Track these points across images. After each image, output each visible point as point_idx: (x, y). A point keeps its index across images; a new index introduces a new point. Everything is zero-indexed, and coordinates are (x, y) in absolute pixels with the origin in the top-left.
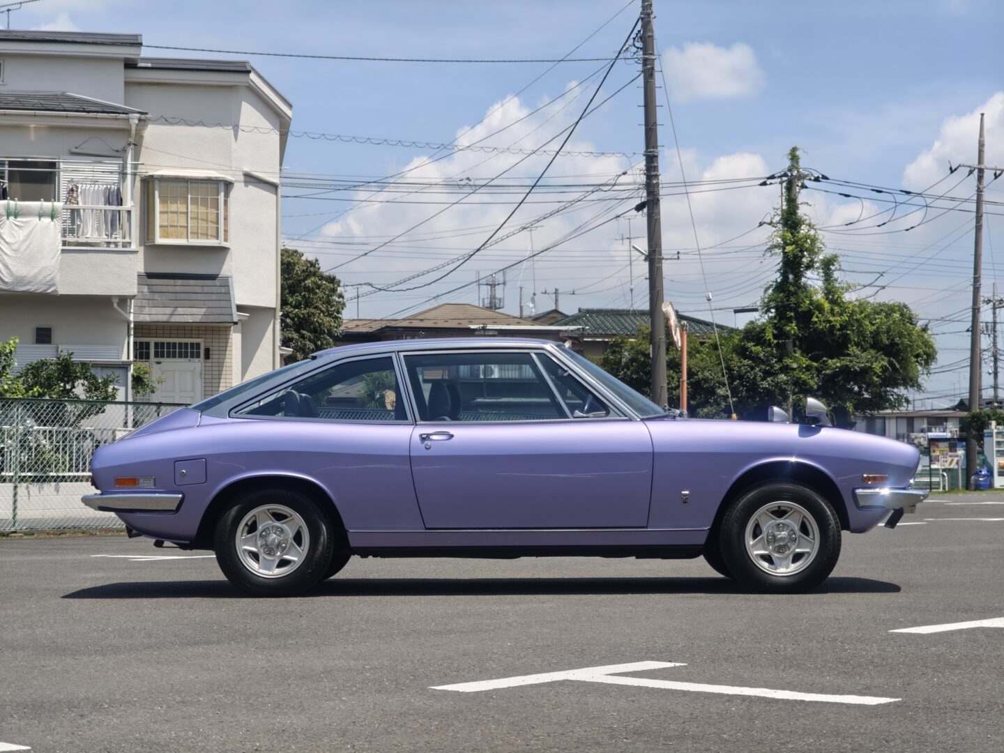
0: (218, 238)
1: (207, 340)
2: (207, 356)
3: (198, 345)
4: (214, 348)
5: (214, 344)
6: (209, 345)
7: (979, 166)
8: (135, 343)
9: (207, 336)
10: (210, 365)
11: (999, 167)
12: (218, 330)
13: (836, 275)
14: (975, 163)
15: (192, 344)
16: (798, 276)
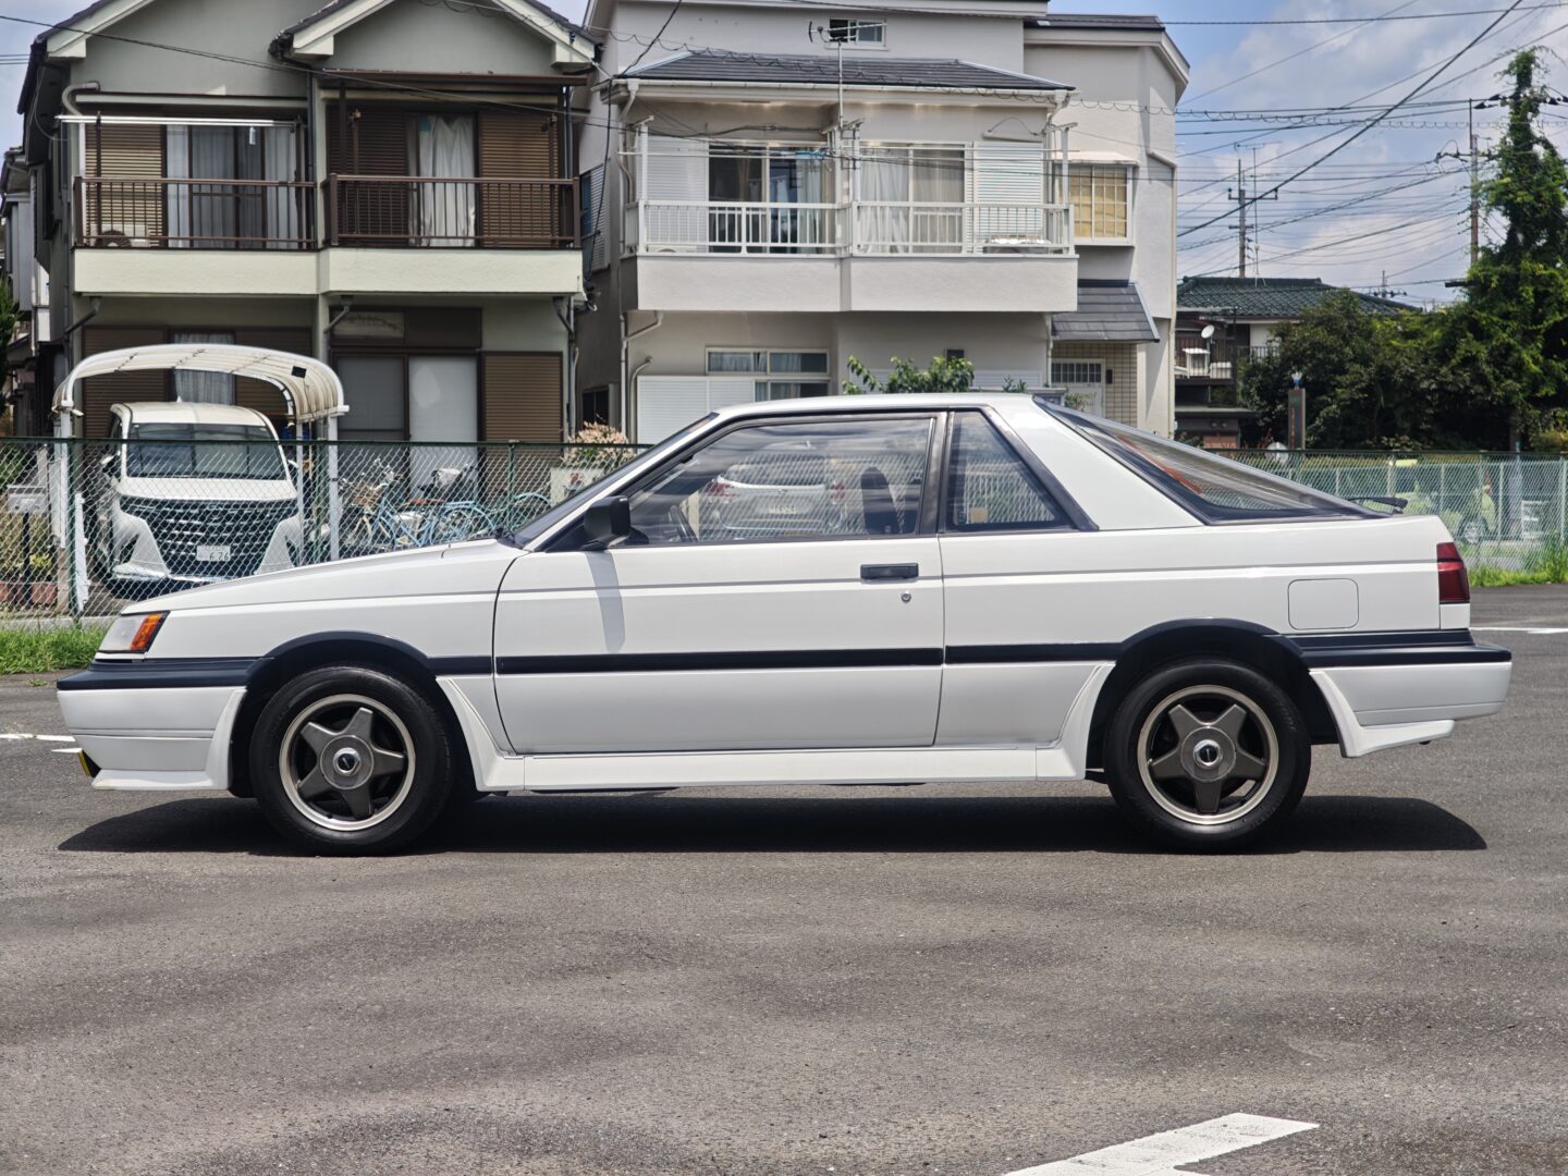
0: (1125, 236)
1: (1109, 361)
2: (1109, 380)
3: (1099, 366)
5: (1118, 365)
6: (1111, 366)
8: (1053, 365)
9: (1110, 356)
10: (1112, 390)
12: (1123, 350)
15: (1091, 366)
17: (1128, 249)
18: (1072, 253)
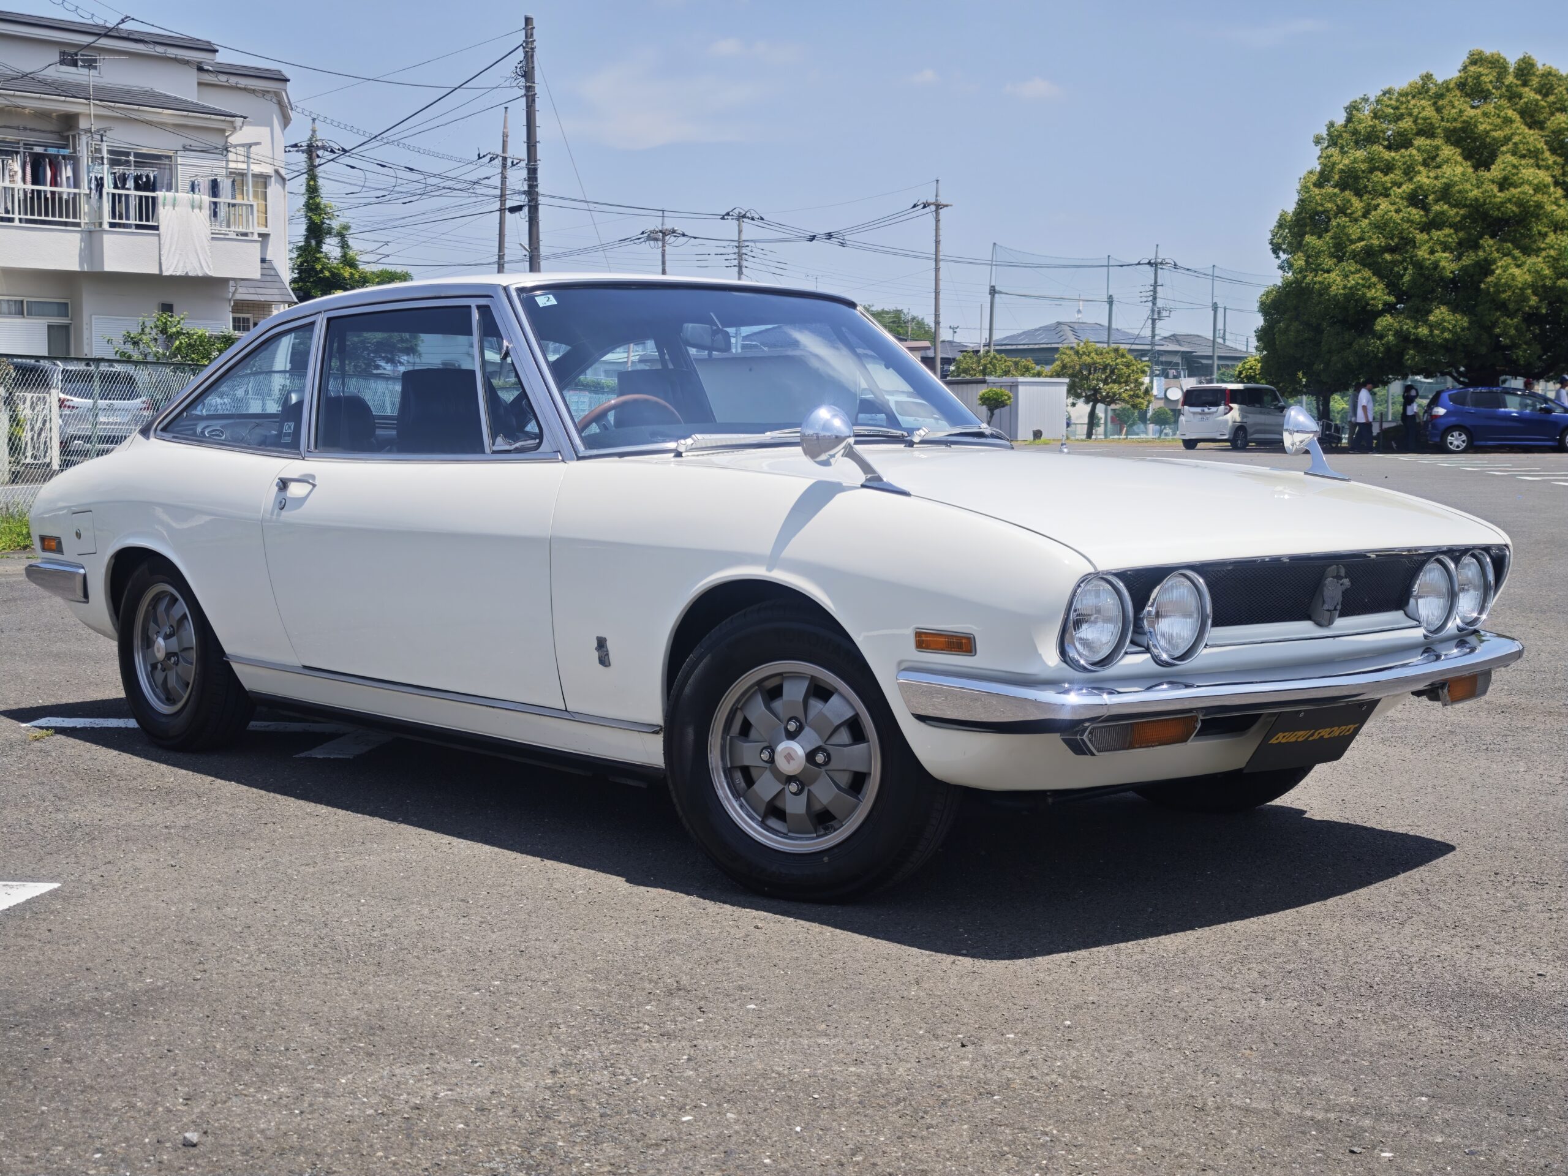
0: (266, 226)
1: (256, 316)
3: (248, 319)
6: (256, 319)
7: (504, 155)
8: (233, 317)
11: (516, 156)
13: (351, 242)
14: (499, 151)
15: (244, 319)
16: (319, 243)
17: (269, 235)
18: (256, 237)
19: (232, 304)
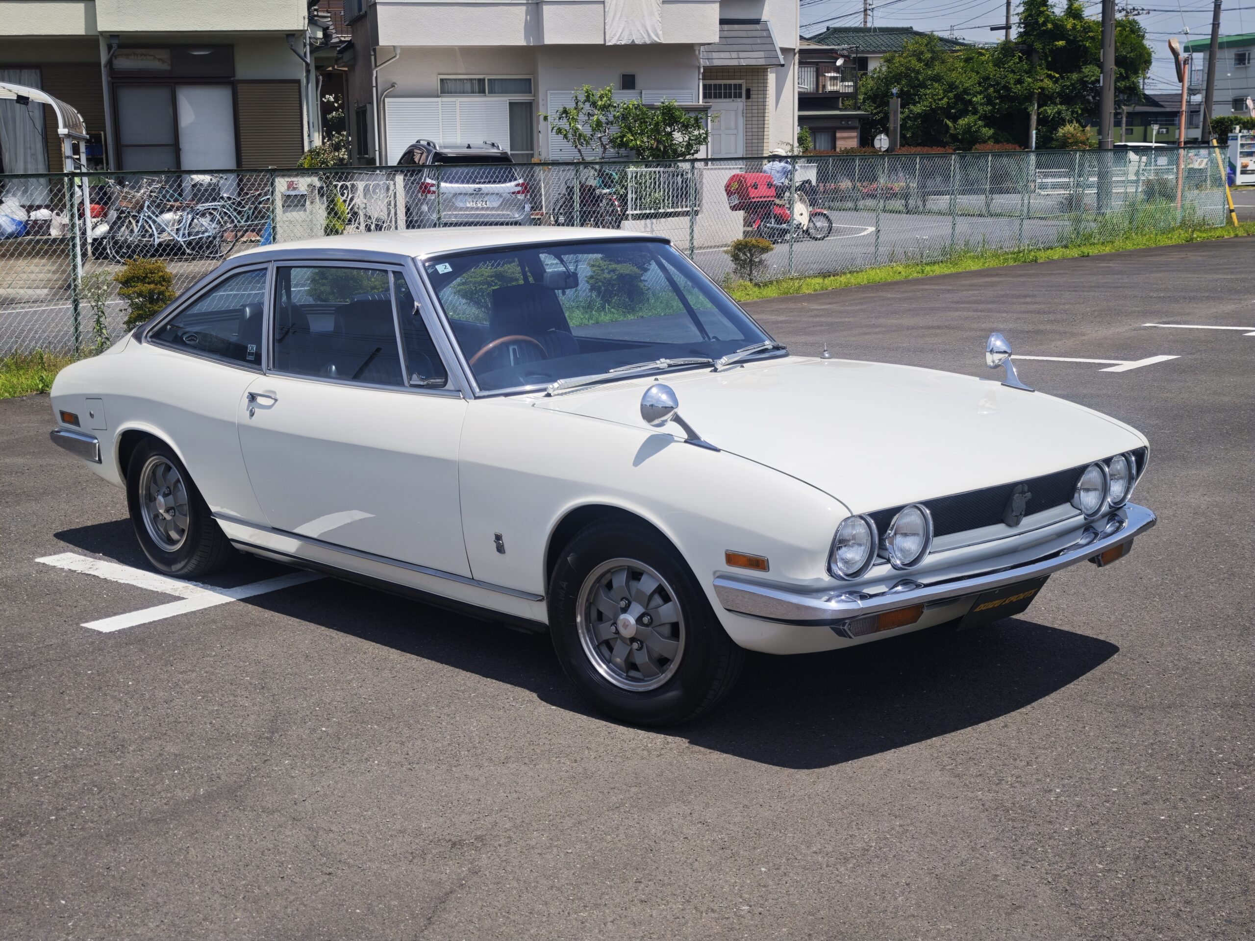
1: (748, 81)
2: (748, 96)
3: (740, 86)
4: (754, 89)
5: (754, 85)
8: (705, 86)
9: (748, 77)
10: (750, 104)
12: (757, 73)
19: (702, 70)
